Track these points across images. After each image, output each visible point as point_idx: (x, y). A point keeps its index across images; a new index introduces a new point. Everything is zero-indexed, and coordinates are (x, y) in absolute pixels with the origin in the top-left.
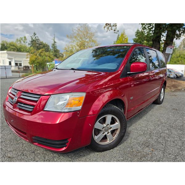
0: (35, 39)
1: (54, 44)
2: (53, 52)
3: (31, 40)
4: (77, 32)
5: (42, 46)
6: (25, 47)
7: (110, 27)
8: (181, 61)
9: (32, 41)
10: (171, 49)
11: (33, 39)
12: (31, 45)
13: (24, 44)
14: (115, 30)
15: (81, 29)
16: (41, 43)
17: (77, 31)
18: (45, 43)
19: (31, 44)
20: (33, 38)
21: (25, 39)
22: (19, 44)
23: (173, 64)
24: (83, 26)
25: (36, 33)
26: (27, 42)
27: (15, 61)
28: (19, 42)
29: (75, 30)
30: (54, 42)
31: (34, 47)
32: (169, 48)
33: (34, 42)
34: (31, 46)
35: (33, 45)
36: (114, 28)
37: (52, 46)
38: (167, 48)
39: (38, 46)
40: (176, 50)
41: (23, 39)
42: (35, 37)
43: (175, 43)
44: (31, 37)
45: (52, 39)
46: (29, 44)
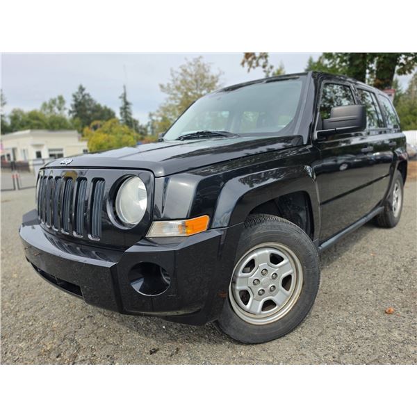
0: (82, 101)
1: (125, 108)
3: (73, 103)
4: (181, 77)
5: (98, 114)
6: (63, 119)
7: (254, 61)
8: (414, 122)
9: (76, 106)
10: (390, 95)
11: (79, 100)
12: (75, 114)
13: (59, 113)
14: (264, 67)
15: (188, 70)
16: (95, 108)
17: (181, 74)
19: (74, 111)
20: (78, 97)
21: (60, 103)
22: (48, 113)
24: (193, 63)
25: (84, 87)
26: (65, 109)
27: (50, 150)
28: (48, 111)
29: (177, 72)
31: (81, 118)
33: (81, 107)
34: (76, 116)
35: (79, 115)
36: (262, 62)
37: (121, 113)
39: (91, 114)
40: (401, 99)
41: (58, 102)
42: (83, 96)
44: (74, 96)
45: (120, 97)
46: (70, 112)
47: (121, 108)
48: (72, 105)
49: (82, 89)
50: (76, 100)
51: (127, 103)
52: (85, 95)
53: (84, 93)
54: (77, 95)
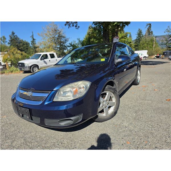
0: (14, 38)
1: (33, 41)
2: (33, 49)
3: (10, 39)
5: (21, 44)
6: (5, 47)
8: (147, 47)
9: (11, 41)
10: (117, 39)
11: (12, 38)
13: (3, 44)
16: (20, 42)
18: (25, 41)
19: (10, 43)
21: (4, 39)
23: (141, 50)
25: (14, 32)
26: (6, 42)
30: (32, 39)
31: (14, 46)
32: (116, 39)
33: (13, 41)
34: (12, 45)
35: (13, 44)
37: (32, 43)
38: (114, 39)
39: (18, 45)
42: (14, 36)
43: (142, 32)
44: (10, 36)
45: (31, 37)
46: (9, 43)
47: (31, 41)
48: (9, 40)
49: (13, 33)
50: (11, 38)
51: (34, 39)
52: (15, 36)
53: (14, 35)
54: (11, 36)
